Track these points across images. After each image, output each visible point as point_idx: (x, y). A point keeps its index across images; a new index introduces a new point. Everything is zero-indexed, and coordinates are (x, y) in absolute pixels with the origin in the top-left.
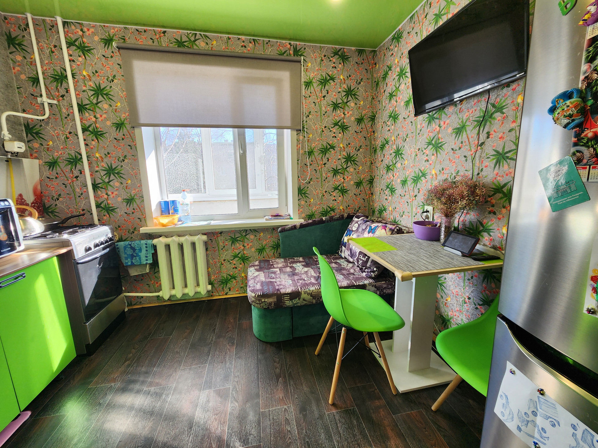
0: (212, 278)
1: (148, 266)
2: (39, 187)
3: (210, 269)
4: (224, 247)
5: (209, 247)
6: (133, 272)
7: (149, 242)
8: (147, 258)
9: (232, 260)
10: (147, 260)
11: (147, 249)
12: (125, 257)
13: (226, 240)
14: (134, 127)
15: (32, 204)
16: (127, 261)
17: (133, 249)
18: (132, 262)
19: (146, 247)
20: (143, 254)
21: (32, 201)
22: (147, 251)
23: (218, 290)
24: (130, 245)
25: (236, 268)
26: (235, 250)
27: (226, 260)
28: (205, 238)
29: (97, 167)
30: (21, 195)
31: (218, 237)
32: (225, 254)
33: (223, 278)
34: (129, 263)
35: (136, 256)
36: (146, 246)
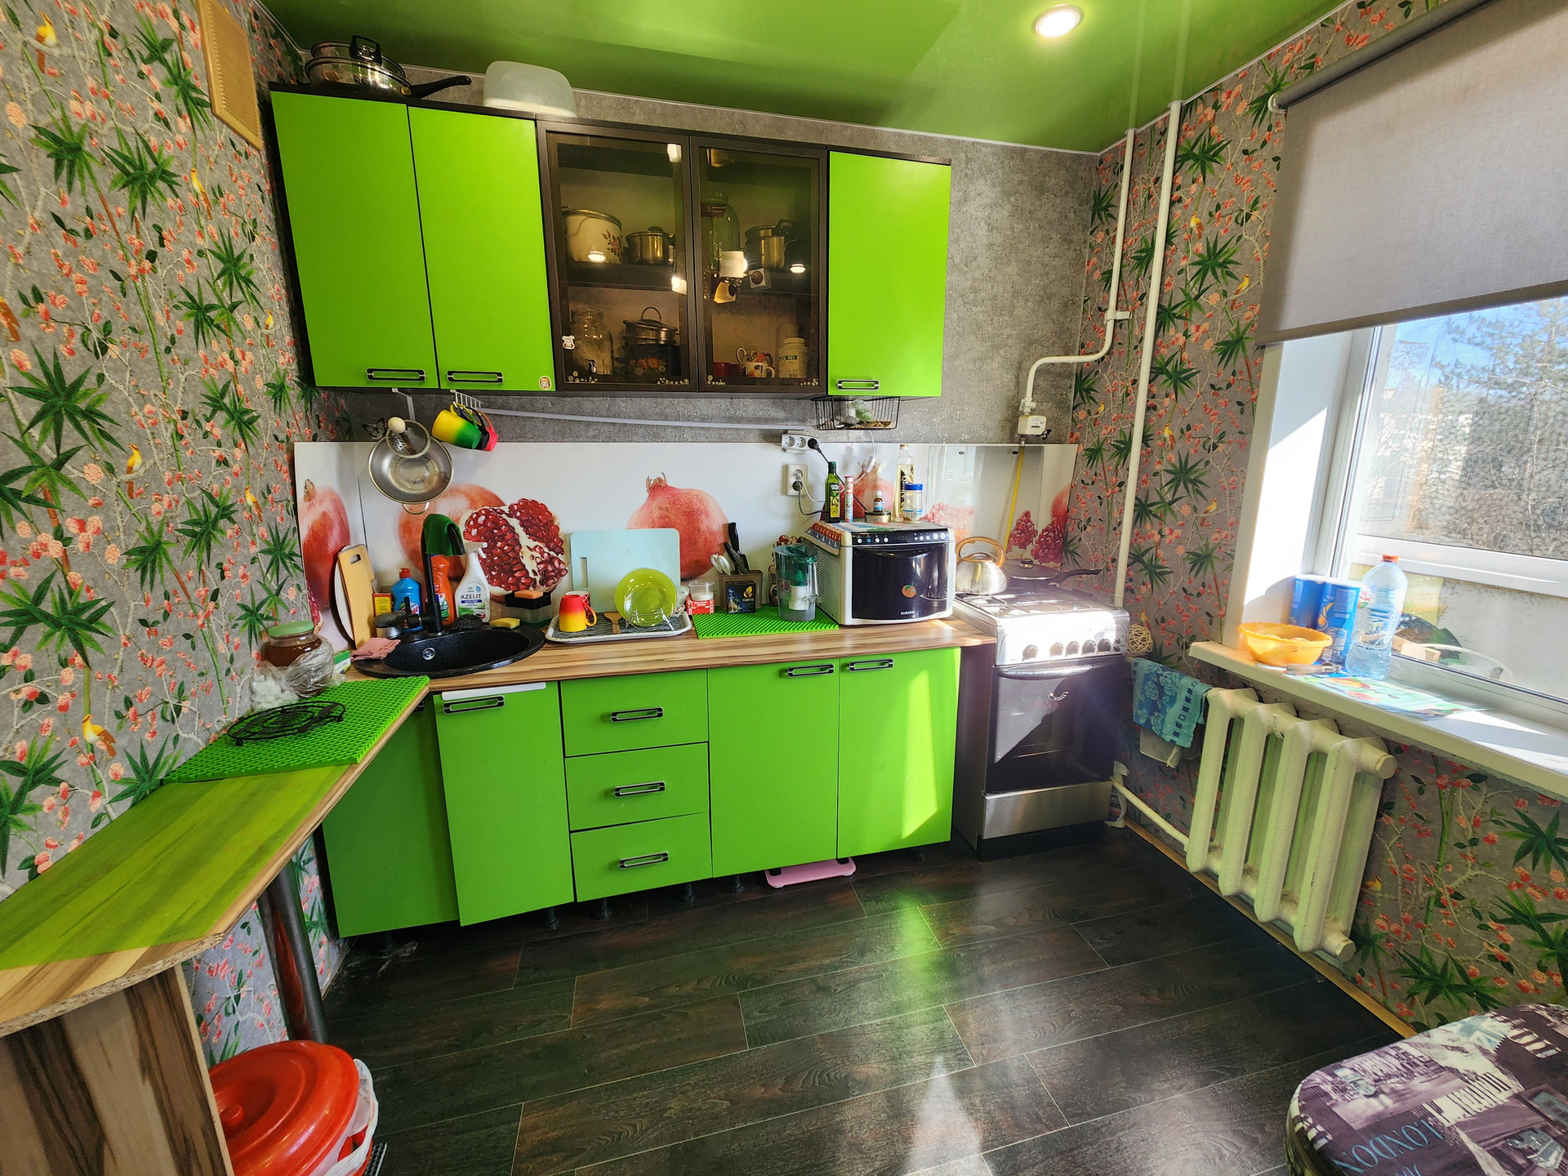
0: (1379, 922)
1: (1175, 751)
2: (1066, 501)
3: (1377, 886)
4: (1474, 842)
5: (1401, 804)
6: (1148, 749)
7: (1200, 688)
8: (1178, 730)
9: (1495, 919)
10: (1176, 734)
11: (1188, 705)
12: (1140, 701)
13: (1496, 822)
14: (1264, 347)
15: (1043, 531)
16: (1139, 712)
17: (1160, 688)
18: (1148, 721)
19: (1188, 700)
20: (1173, 712)
21: (1044, 527)
22: (1185, 709)
23: (1387, 982)
24: (1158, 676)
25: (1508, 967)
26: (1529, 889)
27: (1467, 902)
28: (1374, 758)
29: (1159, 463)
30: (1027, 514)
31: (1455, 785)
32: (1470, 873)
33: (1425, 960)
34: (1142, 721)
35: (1159, 711)
36: (1188, 695)
